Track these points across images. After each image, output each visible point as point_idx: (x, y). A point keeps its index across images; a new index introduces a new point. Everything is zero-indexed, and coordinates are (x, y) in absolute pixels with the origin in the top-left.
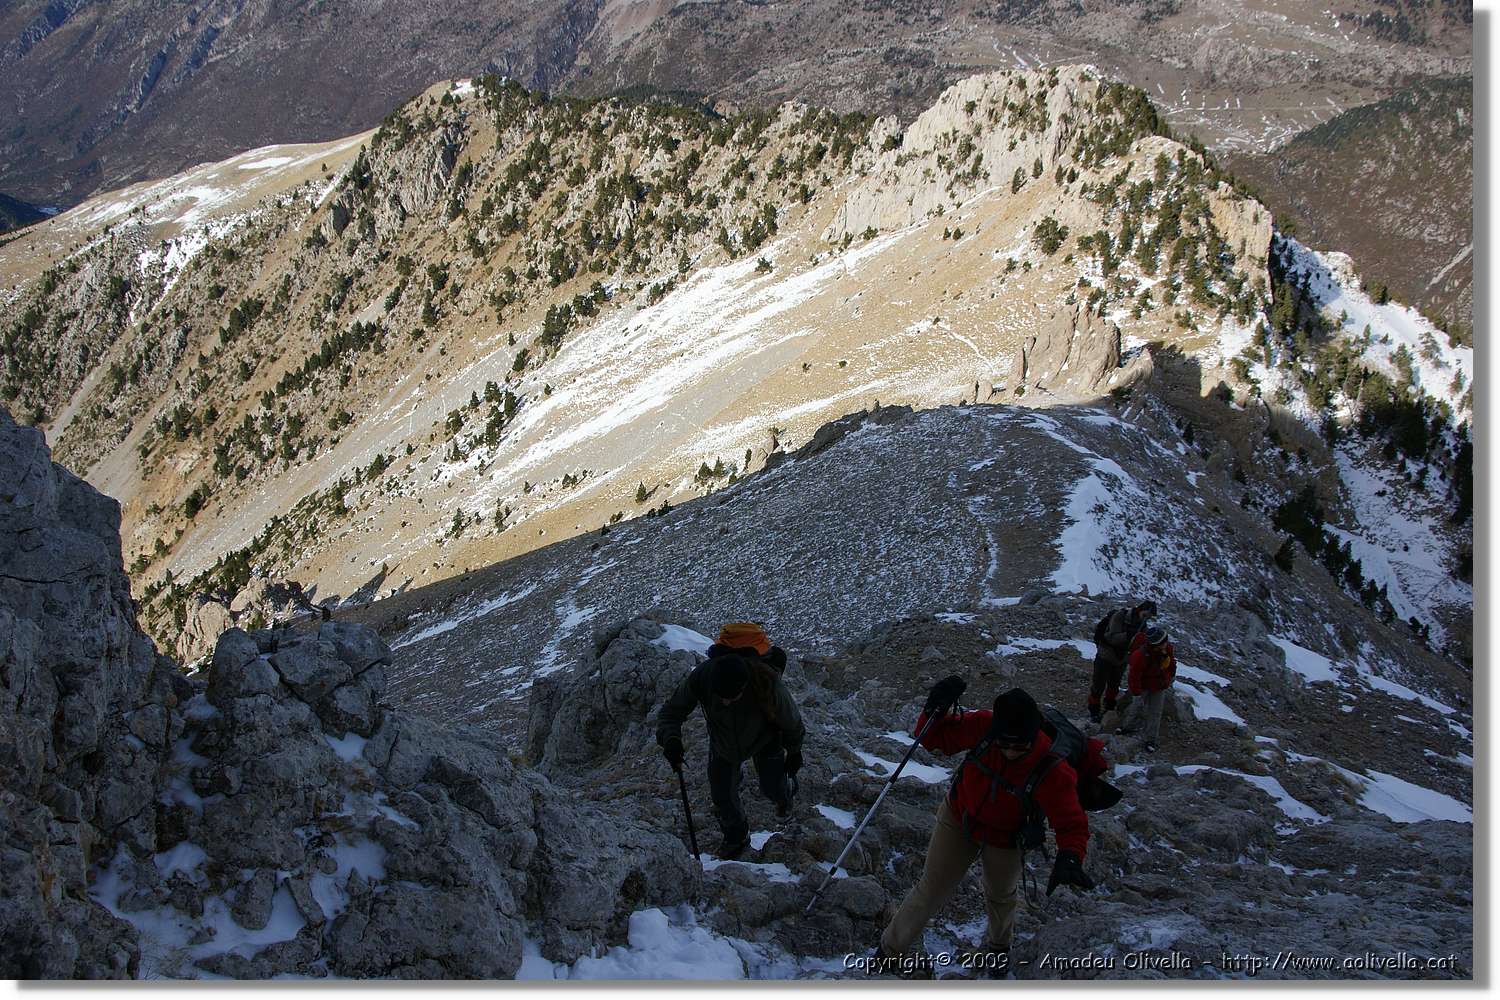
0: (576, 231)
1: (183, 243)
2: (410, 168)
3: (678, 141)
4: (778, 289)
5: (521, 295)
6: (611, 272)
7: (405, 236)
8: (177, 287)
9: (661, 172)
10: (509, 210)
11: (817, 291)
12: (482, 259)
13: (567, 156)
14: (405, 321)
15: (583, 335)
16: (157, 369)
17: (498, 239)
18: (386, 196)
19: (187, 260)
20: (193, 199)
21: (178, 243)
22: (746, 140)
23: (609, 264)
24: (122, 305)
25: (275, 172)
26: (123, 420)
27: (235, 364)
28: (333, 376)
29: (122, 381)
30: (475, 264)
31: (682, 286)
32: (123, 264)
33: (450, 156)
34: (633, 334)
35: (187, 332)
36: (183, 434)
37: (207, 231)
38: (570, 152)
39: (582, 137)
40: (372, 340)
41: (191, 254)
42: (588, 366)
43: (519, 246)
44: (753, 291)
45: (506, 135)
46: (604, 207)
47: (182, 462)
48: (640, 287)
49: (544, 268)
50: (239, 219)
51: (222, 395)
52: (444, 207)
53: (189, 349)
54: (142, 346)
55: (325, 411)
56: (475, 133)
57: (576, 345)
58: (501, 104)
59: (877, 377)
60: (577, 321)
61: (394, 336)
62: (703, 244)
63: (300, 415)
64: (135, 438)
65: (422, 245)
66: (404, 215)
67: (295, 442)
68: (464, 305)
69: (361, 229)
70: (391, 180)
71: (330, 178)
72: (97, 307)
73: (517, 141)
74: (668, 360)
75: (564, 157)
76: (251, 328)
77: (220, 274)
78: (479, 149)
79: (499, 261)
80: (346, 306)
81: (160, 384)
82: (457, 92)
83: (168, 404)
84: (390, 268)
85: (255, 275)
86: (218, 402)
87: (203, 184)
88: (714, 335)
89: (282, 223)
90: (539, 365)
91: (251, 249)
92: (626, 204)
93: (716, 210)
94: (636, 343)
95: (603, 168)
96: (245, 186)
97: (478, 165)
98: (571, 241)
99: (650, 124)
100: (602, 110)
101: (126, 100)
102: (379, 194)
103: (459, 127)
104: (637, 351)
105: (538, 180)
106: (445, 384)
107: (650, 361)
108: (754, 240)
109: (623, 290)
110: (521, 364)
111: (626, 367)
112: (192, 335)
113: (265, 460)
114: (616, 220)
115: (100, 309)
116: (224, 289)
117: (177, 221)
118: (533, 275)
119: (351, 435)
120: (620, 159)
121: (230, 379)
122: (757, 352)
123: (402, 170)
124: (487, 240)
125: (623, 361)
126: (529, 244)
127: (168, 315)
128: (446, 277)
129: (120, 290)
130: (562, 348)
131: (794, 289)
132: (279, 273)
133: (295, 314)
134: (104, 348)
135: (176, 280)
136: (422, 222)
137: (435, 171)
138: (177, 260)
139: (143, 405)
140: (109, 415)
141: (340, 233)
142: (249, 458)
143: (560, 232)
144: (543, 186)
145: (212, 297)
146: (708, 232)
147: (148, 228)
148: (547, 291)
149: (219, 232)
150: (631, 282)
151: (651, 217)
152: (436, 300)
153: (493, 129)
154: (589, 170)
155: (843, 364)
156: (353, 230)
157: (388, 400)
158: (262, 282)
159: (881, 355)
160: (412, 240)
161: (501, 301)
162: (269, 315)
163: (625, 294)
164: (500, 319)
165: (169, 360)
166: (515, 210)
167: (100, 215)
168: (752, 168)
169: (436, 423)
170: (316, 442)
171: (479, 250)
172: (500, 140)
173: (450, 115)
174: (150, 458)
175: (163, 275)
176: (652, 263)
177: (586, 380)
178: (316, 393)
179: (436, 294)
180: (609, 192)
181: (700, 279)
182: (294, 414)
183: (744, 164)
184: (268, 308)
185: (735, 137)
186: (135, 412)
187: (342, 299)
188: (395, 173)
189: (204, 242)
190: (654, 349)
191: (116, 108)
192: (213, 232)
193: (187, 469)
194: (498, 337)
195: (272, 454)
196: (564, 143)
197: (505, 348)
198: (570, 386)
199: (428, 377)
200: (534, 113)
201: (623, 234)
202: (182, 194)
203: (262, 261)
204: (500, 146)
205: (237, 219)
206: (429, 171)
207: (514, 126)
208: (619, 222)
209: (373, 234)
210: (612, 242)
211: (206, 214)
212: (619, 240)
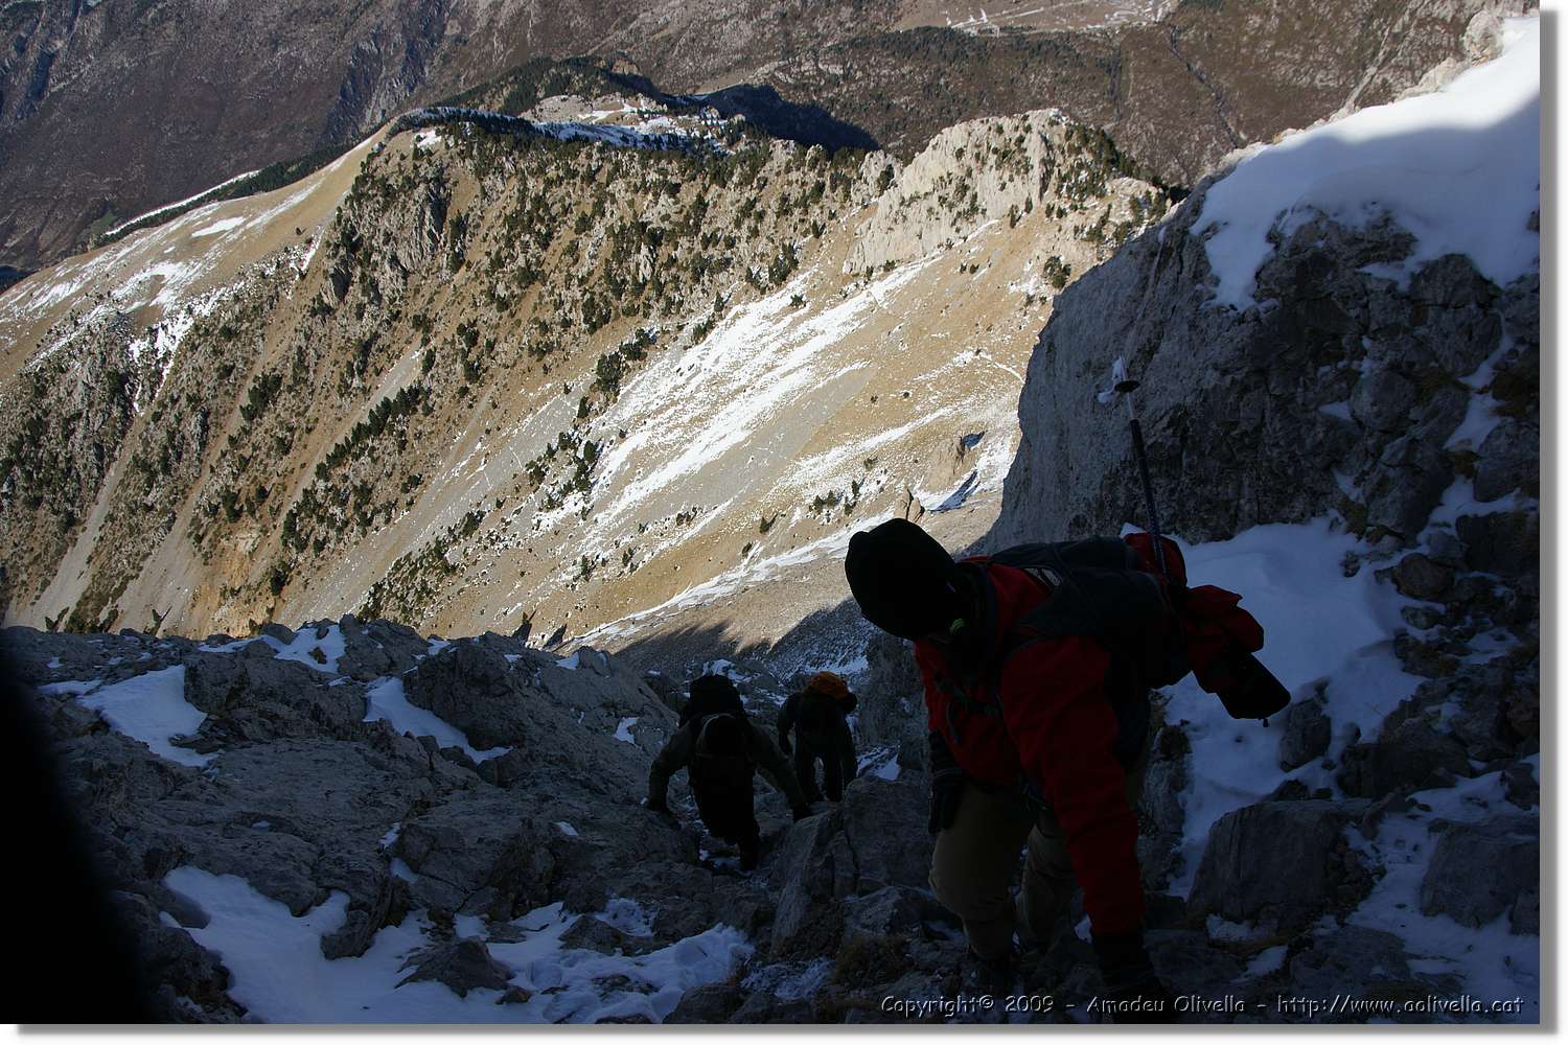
0: (600, 279)
1: (170, 327)
2: (401, 228)
3: (678, 185)
4: (816, 322)
5: (559, 343)
6: (646, 315)
7: (411, 294)
8: (175, 371)
9: (669, 216)
10: (521, 262)
11: (856, 324)
12: (507, 313)
13: (567, 203)
14: (446, 381)
15: (637, 378)
16: (185, 456)
17: (517, 291)
18: (384, 258)
19: (178, 342)
20: (159, 278)
21: (164, 327)
22: (746, 181)
23: (641, 308)
24: (124, 398)
25: (235, 237)
26: (164, 511)
27: (268, 440)
28: (388, 442)
29: (154, 475)
30: (501, 318)
31: (721, 324)
32: (114, 358)
33: (440, 208)
34: (687, 373)
35: (206, 415)
36: (236, 516)
37: (190, 311)
38: (568, 201)
39: (575, 184)
40: (418, 403)
41: (179, 336)
42: (653, 407)
43: (541, 296)
44: (794, 324)
45: (488, 183)
46: (621, 255)
47: (242, 544)
48: (681, 328)
49: (578, 316)
50: (225, 293)
51: (264, 472)
52: (443, 260)
53: (212, 432)
54: (162, 436)
55: (389, 475)
56: (455, 184)
57: (634, 388)
58: (475, 152)
59: (941, 406)
60: (627, 366)
61: (438, 396)
62: (731, 282)
63: (364, 483)
64: (181, 526)
65: (431, 300)
66: (406, 274)
67: (368, 509)
68: (501, 359)
69: (365, 293)
70: (386, 243)
71: (309, 242)
72: (99, 404)
73: (500, 187)
74: (733, 395)
75: (563, 205)
76: (274, 403)
77: (222, 354)
78: (464, 200)
79: (525, 312)
80: (371, 369)
81: (192, 470)
82: (423, 143)
83: (209, 488)
84: (405, 326)
85: (260, 349)
86: (261, 478)
87: (163, 260)
88: (769, 370)
89: (273, 293)
90: (602, 410)
91: (247, 324)
92: (644, 250)
93: (734, 249)
94: (695, 382)
95: (608, 214)
96: (209, 255)
97: (468, 215)
98: (597, 289)
99: (644, 167)
100: (589, 156)
102: (375, 257)
103: (440, 181)
104: (698, 389)
105: (544, 231)
106: (508, 436)
107: (715, 398)
108: (781, 275)
109: (665, 332)
110: (584, 412)
111: (693, 405)
112: (211, 418)
113: (340, 530)
114: (638, 265)
115: (104, 405)
116: (233, 367)
117: (154, 303)
118: (567, 324)
119: (426, 496)
120: (623, 204)
121: (268, 455)
122: (820, 386)
123: (394, 231)
124: (507, 293)
125: (690, 399)
126: (551, 293)
127: (177, 400)
128: (477, 334)
129: (119, 384)
130: (621, 392)
131: (834, 322)
132: (285, 344)
133: (318, 384)
134: (117, 443)
135: (171, 363)
136: (424, 278)
137: (427, 228)
138: (168, 343)
139: (180, 493)
140: (149, 508)
141: (343, 299)
142: (321, 531)
143: (582, 281)
144: (549, 235)
145: (221, 377)
146: (731, 271)
147: (127, 317)
148: (585, 338)
149: (205, 310)
150: (670, 324)
151: (673, 261)
152: (472, 357)
153: (471, 177)
154: (593, 217)
155: (907, 395)
156: (355, 293)
157: (451, 457)
158: (271, 354)
159: (937, 384)
160: (419, 296)
161: (541, 351)
162: (290, 389)
163: (667, 336)
164: (546, 370)
165: (195, 446)
166: (527, 261)
168: (759, 207)
169: (515, 475)
170: (390, 506)
171: (503, 305)
172: (483, 188)
173: (426, 169)
174: (205, 543)
175: (158, 362)
176: (686, 305)
177: (657, 421)
178: (375, 461)
179: (469, 351)
180: (622, 239)
181: (737, 316)
182: (358, 483)
183: (751, 204)
184: (288, 381)
185: (735, 179)
186: (175, 501)
187: (365, 362)
188: (388, 237)
189: (190, 322)
190: (714, 387)
192: (197, 310)
193: (249, 547)
194: (548, 386)
195: (346, 523)
196: (559, 191)
197: (560, 396)
198: (642, 428)
199: (488, 432)
200: (511, 159)
201: (648, 278)
202: (146, 274)
203: (262, 335)
204: (485, 194)
205: (218, 294)
206: (421, 228)
207: (494, 173)
208: (642, 267)
209: (379, 297)
210: (639, 288)
211: (181, 292)
212: (645, 284)
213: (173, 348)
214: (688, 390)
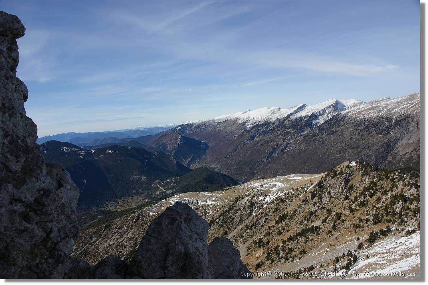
0: (383, 209)
1: (270, 196)
2: (335, 184)
3: (419, 186)
5: (363, 226)
6: (393, 223)
7: (330, 203)
8: (267, 207)
9: (413, 194)
10: (362, 200)
12: (352, 213)
13: (382, 186)
14: (327, 227)
15: (381, 241)
16: (257, 227)
17: (358, 208)
18: (327, 191)
20: (275, 185)
21: (269, 196)
23: (393, 221)
24: (252, 209)
25: (298, 181)
26: (245, 239)
27: (277, 230)
28: (303, 239)
29: (248, 229)
30: (350, 214)
31: (417, 232)
32: (254, 199)
33: (347, 182)
34: (399, 244)
35: (266, 219)
36: (259, 246)
37: (277, 194)
39: (387, 181)
40: (316, 231)
41: (272, 199)
42: (382, 252)
43: (364, 211)
45: (364, 178)
46: (393, 203)
47: (258, 254)
48: (403, 230)
49: (371, 219)
50: (286, 192)
51: (272, 238)
52: (343, 196)
53: (266, 224)
54: (255, 220)
55: (299, 248)
56: (355, 177)
57: (379, 244)
58: (363, 169)
60: (380, 237)
61: (323, 231)
63: (292, 248)
64: (247, 244)
65: (335, 206)
66: (331, 197)
67: (289, 255)
68: (344, 226)
69: (318, 199)
70: (329, 187)
71: (312, 184)
73: (367, 180)
74: (411, 255)
75: (381, 186)
76: (283, 221)
77: (278, 205)
78: (355, 181)
79: (357, 215)
80: (311, 220)
81: (257, 231)
82: (351, 165)
83: (258, 237)
84: (325, 211)
85: (287, 207)
86: (270, 239)
87: (278, 181)
89: (297, 194)
90: (366, 248)
91: (287, 200)
92: (400, 203)
94: (400, 247)
95: (394, 191)
96: (289, 183)
97: (355, 186)
98: (381, 212)
99: (411, 179)
100: (395, 174)
101: (264, 158)
102: (325, 190)
103: (350, 174)
104: (400, 250)
105: (372, 192)
106: (335, 248)
107: (404, 255)
109: (397, 230)
110: (360, 247)
111: (395, 255)
112: (268, 220)
113: (280, 259)
114: (397, 207)
115: (247, 209)
116: (279, 209)
117: (270, 190)
118: (367, 220)
119: (305, 257)
120: (400, 189)
121: (275, 234)
123: (332, 184)
124: (355, 208)
125: (395, 253)
126: (367, 211)
127: (263, 214)
128: (341, 217)
129: (252, 205)
130: (374, 244)
132: (294, 208)
133: (296, 220)
134: (245, 219)
135: (267, 205)
136: (336, 200)
137: (342, 186)
139: (251, 236)
140: (242, 237)
141: (312, 200)
142: (275, 257)
143: (377, 209)
144: (374, 194)
145: (275, 211)
147: (263, 190)
148: (371, 226)
149: (280, 194)
150: (400, 228)
151: (408, 208)
152: (337, 223)
153: (360, 176)
154: (389, 191)
156: (316, 199)
157: (317, 249)
158: (289, 209)
160: (332, 205)
161: (356, 226)
162: (289, 219)
163: (397, 231)
164: (355, 232)
165: (260, 226)
166: (364, 200)
167: (252, 185)
169: (331, 259)
170: (295, 257)
171: (352, 210)
172: (362, 179)
173: (348, 171)
174: (250, 251)
175: (264, 203)
176: (408, 223)
177: (381, 256)
178: (297, 243)
179: (337, 221)
180: (395, 199)
182: (290, 247)
184: (289, 217)
186: (249, 238)
187: (310, 218)
188: (330, 185)
189: (276, 196)
190: (406, 251)
191: (261, 160)
192: (279, 194)
193: (258, 256)
194: (354, 237)
195: (282, 257)
196: (381, 182)
197: (356, 241)
198: (375, 257)
199: (331, 245)
200: (373, 173)
201: (398, 212)
202: (273, 183)
203: (290, 204)
204: (362, 181)
205: (285, 192)
206: (340, 186)
207: (367, 176)
208: (398, 208)
209: (321, 201)
210: (394, 214)
211: (278, 189)
212: (397, 214)
213: (269, 201)
214: (396, 249)
